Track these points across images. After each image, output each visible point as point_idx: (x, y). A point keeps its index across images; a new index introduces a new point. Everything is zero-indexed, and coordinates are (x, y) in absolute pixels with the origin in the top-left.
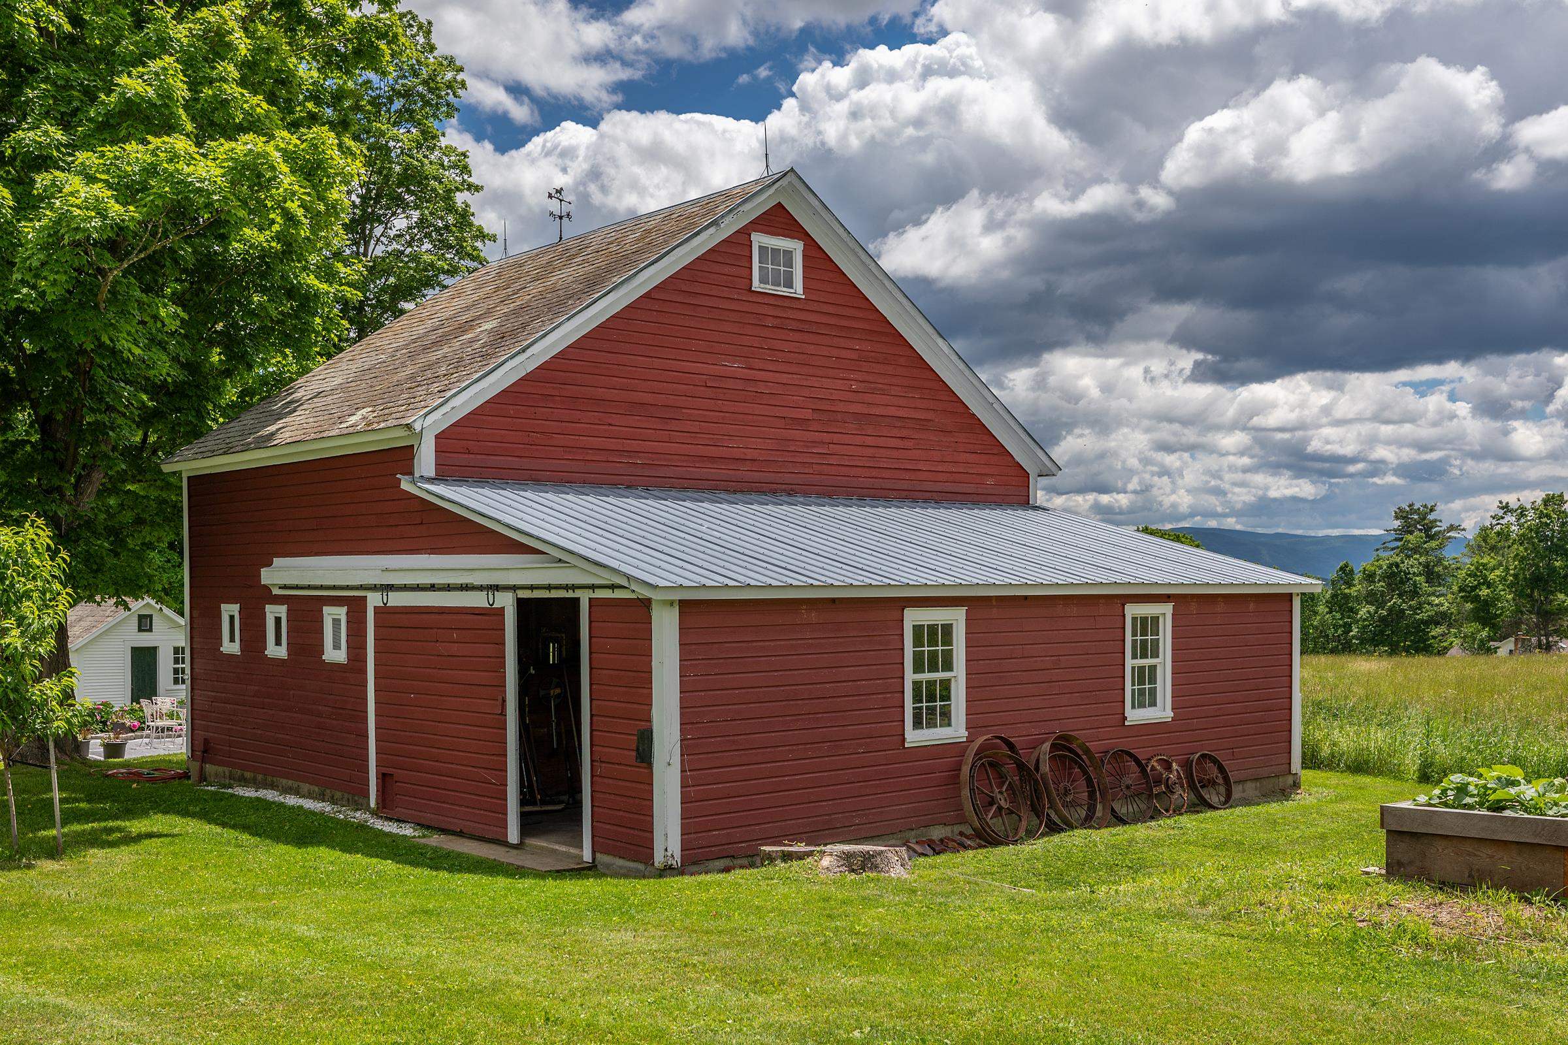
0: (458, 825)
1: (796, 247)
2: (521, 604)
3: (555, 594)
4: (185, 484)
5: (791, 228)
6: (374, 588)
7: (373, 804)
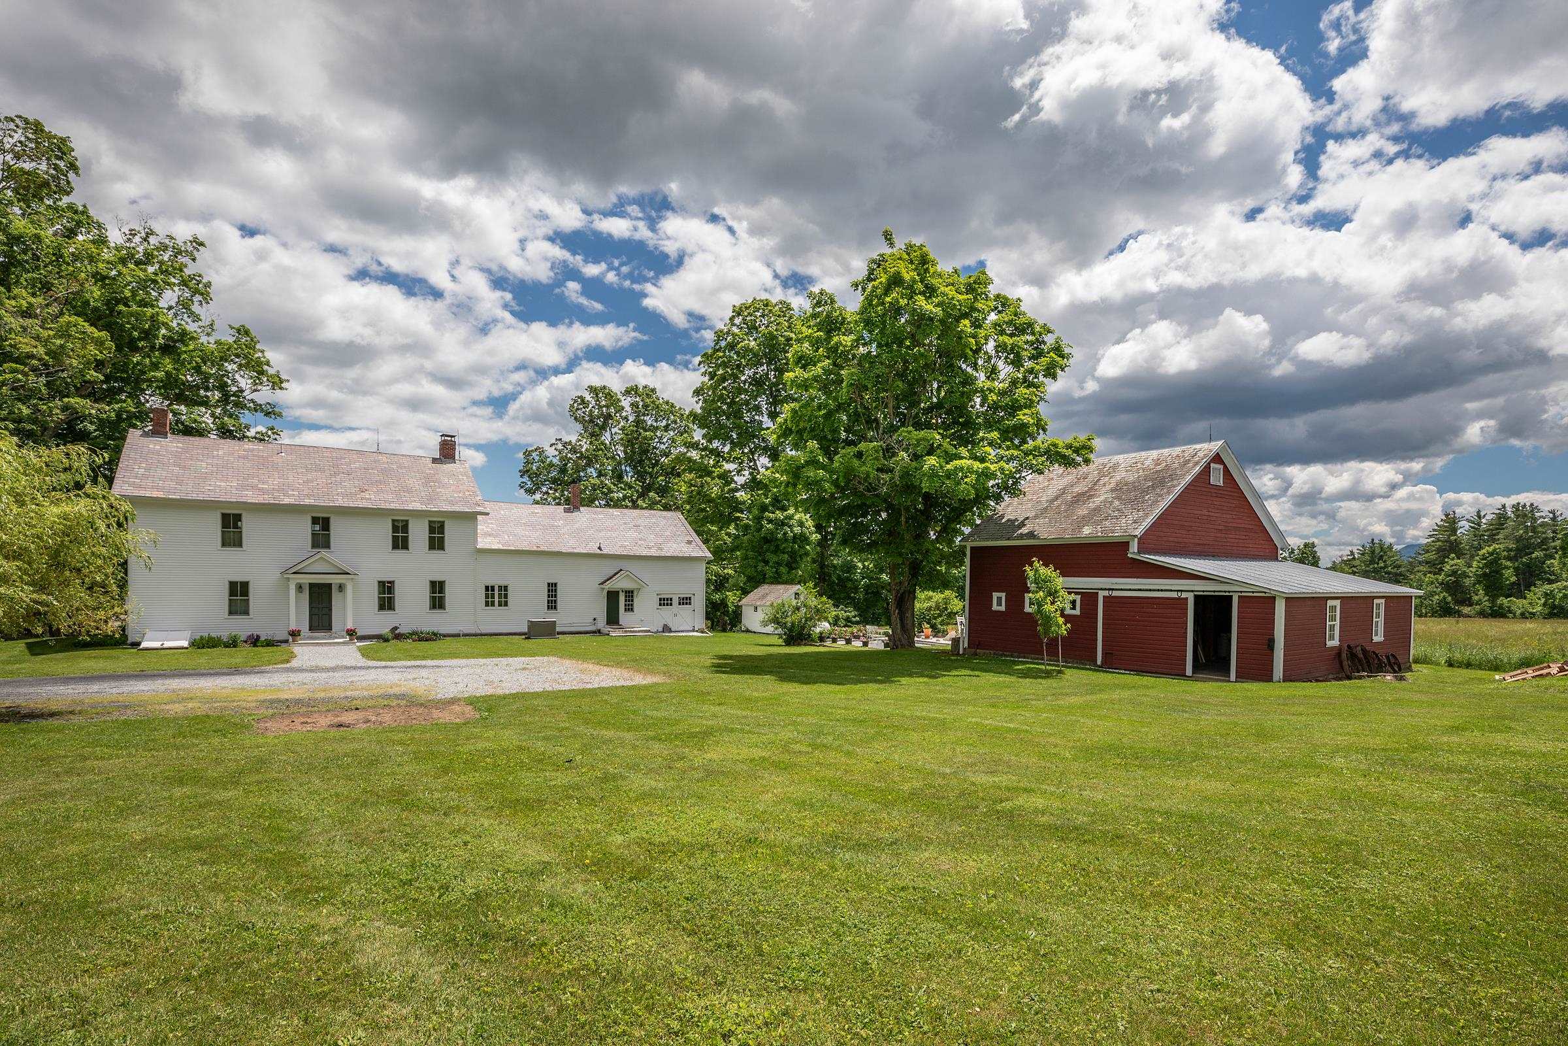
0: (1148, 669)
1: (1221, 467)
2: (1196, 597)
3: (1216, 594)
4: (968, 553)
5: (1222, 462)
6: (1101, 589)
7: (1099, 662)
